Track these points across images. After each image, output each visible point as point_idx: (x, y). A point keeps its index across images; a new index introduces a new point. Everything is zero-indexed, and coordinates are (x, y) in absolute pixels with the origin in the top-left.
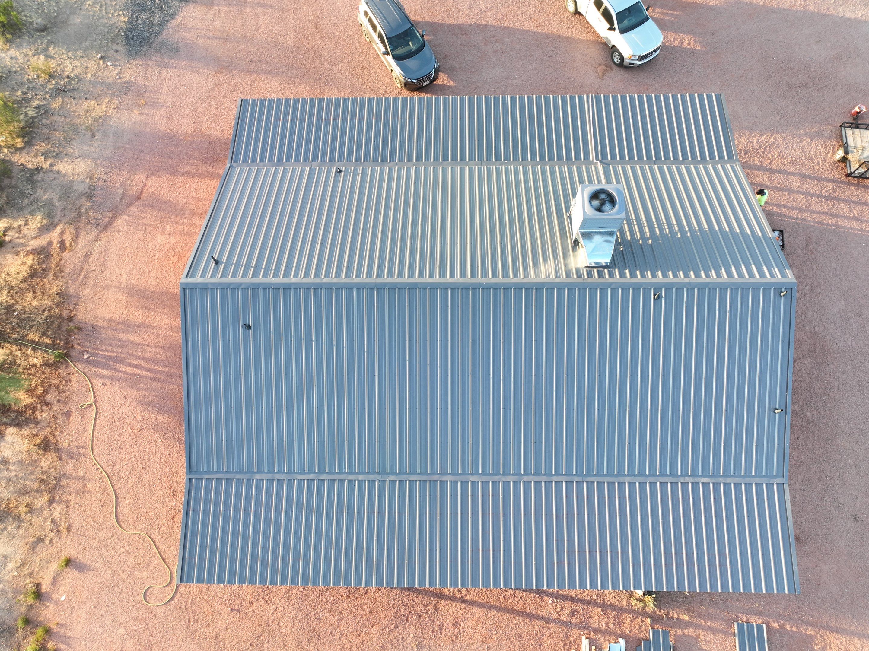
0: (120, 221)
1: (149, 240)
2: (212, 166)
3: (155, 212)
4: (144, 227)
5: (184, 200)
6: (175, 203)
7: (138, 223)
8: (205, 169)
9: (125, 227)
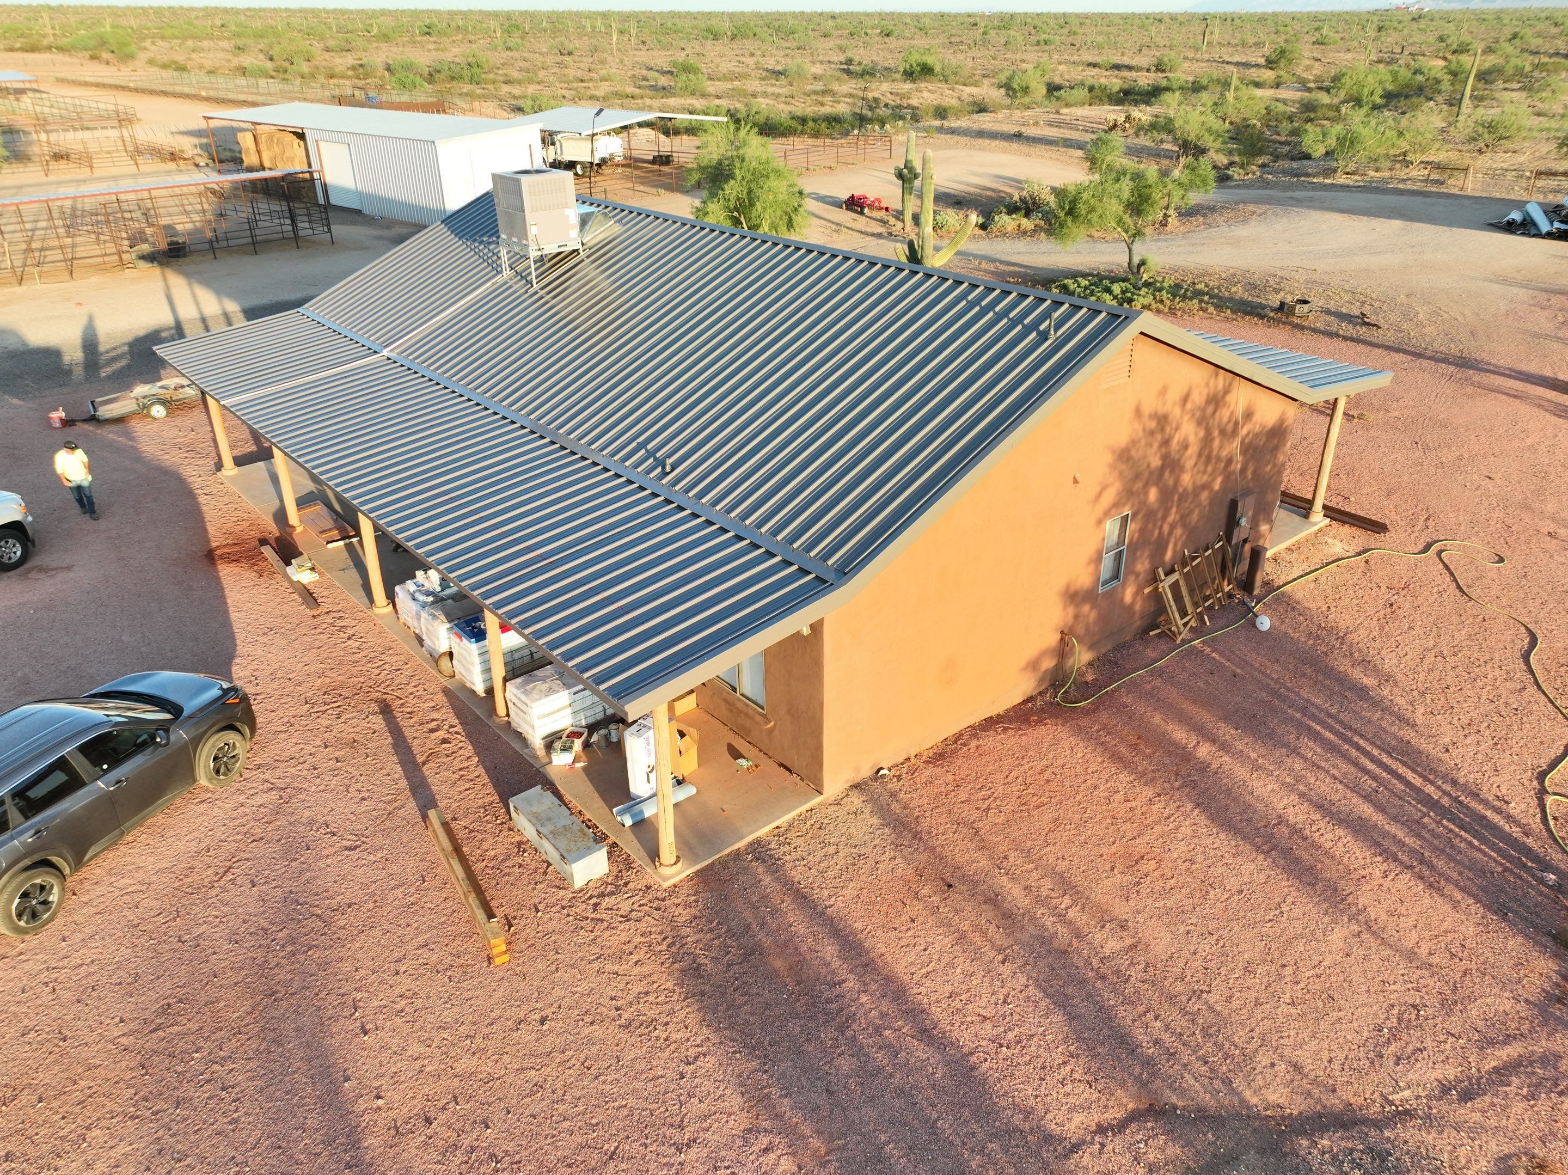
0: (1273, 1098)
1: (1198, 964)
2: (837, 990)
3: (1125, 1015)
4: (1194, 1006)
5: (1006, 970)
6: (1039, 987)
7: (1206, 1035)
8: (864, 998)
9: (1266, 1061)
